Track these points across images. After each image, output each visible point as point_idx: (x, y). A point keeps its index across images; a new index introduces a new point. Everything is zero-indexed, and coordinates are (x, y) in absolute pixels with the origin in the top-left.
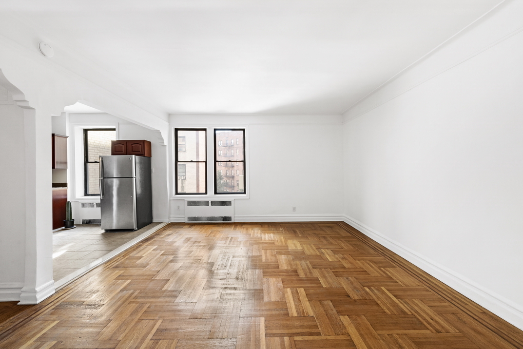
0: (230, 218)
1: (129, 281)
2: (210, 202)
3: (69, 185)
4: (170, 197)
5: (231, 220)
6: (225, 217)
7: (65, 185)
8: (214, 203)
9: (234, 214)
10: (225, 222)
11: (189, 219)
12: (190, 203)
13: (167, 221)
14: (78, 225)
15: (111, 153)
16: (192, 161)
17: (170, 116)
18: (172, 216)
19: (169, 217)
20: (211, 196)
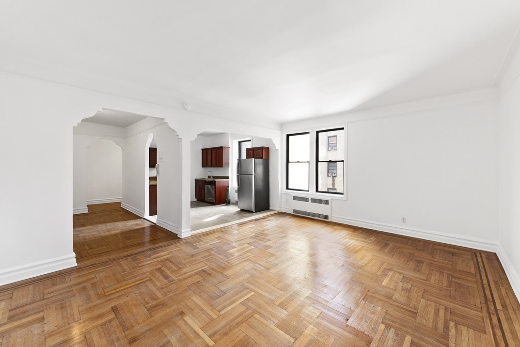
0: (327, 217)
1: (219, 241)
2: (310, 199)
3: (230, 178)
4: (281, 191)
5: (328, 219)
6: (323, 215)
7: (227, 178)
8: (314, 200)
9: (331, 214)
10: (322, 220)
11: (294, 211)
12: (295, 198)
13: (278, 209)
14: (233, 204)
15: (246, 156)
16: (298, 162)
17: (282, 125)
18: (282, 206)
19: (280, 207)
20: (313, 194)
